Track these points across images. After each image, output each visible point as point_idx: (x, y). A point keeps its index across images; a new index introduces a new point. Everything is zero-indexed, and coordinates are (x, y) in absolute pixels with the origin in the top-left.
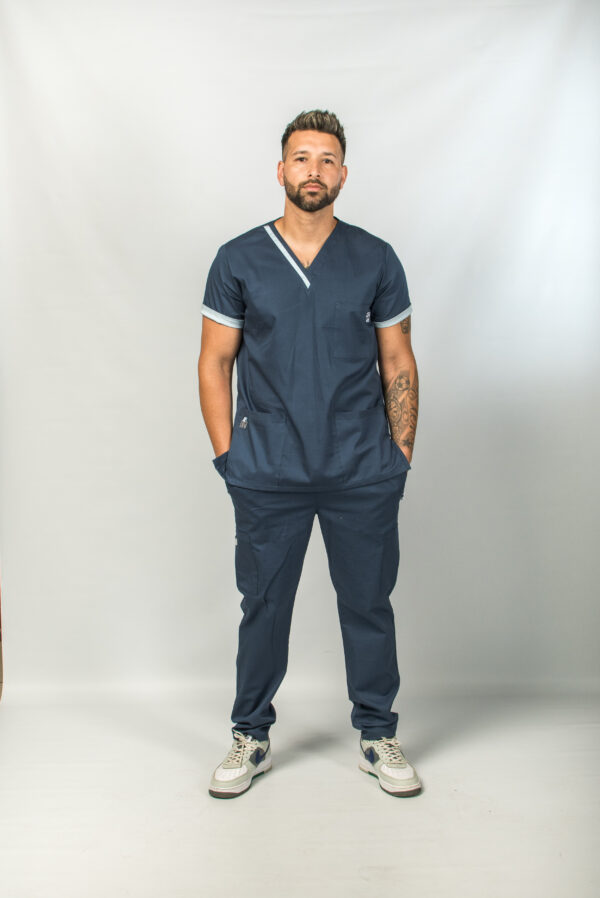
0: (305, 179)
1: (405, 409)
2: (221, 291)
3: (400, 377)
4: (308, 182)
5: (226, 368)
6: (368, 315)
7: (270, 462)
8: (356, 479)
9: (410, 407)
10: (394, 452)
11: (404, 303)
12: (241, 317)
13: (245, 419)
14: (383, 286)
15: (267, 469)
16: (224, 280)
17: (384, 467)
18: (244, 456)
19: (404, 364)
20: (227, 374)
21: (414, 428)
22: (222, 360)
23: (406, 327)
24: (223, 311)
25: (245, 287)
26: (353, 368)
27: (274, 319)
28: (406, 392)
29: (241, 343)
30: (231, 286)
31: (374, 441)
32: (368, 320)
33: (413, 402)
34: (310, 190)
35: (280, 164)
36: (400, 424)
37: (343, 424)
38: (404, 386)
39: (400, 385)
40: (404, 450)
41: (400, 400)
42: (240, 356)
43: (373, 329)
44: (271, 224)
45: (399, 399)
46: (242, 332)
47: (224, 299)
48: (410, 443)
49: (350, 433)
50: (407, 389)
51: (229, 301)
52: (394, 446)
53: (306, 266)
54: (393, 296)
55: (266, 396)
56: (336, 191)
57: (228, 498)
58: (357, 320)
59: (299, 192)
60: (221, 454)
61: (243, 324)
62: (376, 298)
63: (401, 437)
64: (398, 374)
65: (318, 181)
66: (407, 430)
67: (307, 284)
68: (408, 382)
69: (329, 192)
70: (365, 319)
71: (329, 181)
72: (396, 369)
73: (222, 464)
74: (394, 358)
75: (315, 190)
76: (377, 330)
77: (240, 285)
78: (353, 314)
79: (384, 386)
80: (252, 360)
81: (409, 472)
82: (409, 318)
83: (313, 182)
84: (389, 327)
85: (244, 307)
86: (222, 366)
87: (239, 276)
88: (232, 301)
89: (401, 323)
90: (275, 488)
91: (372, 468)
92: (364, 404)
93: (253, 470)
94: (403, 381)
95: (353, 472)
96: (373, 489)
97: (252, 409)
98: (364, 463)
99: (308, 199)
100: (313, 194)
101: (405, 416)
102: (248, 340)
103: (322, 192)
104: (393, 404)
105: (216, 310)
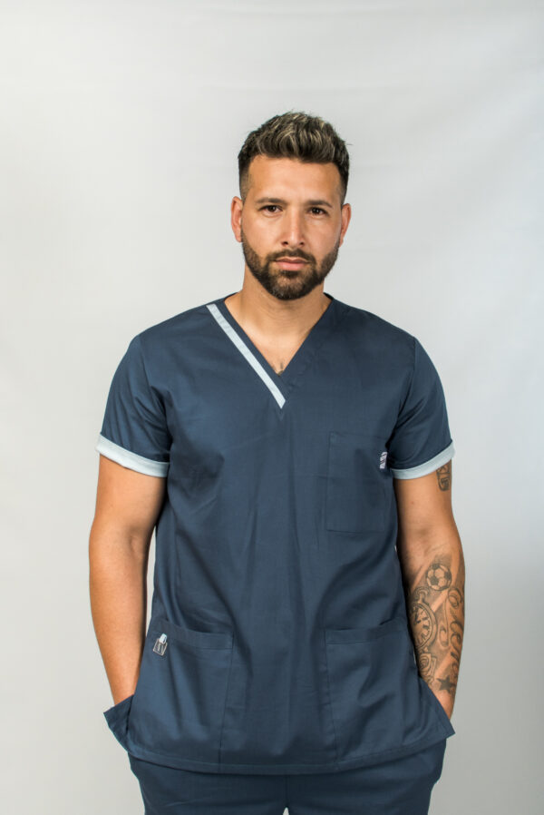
0: (279, 248)
1: (442, 623)
2: (130, 412)
3: (435, 566)
4: (283, 253)
5: (138, 544)
6: (384, 456)
7: (204, 721)
8: (359, 754)
9: (451, 619)
10: (425, 703)
11: (441, 440)
12: (165, 458)
13: (163, 638)
14: (409, 407)
15: (198, 732)
16: (136, 392)
17: (408, 731)
18: (160, 707)
19: (441, 544)
20: (140, 556)
21: (457, 657)
22: (131, 532)
23: (444, 479)
24: (133, 447)
25: (171, 405)
26: (356, 550)
27: (221, 459)
28: (445, 593)
29: (164, 502)
30: (149, 406)
31: (392, 682)
32: (382, 466)
33: (458, 612)
34: (286, 266)
35: (234, 203)
36: (434, 650)
37: (340, 650)
38: (442, 583)
39: (435, 581)
40: (442, 697)
41: (434, 607)
42: (162, 524)
43: (390, 480)
44: (220, 304)
45: (433, 605)
46: (166, 482)
47: (134, 425)
48: (450, 685)
49: (349, 668)
50: (445, 587)
51: (143, 428)
52: (424, 690)
53: (278, 370)
54: (426, 425)
55: (201, 598)
56: (330, 262)
57: (134, 783)
58: (364, 463)
59: (267, 267)
60: (121, 700)
61: (167, 470)
62: (396, 428)
63: (435, 673)
64: (431, 559)
65: (300, 253)
66: (447, 661)
67: (280, 400)
68: (448, 576)
69: (318, 267)
70: (379, 463)
71: (318, 249)
72: (426, 552)
73: (122, 720)
74: (424, 533)
75: (295, 267)
76: (396, 484)
77: (162, 401)
78: (359, 452)
79: (406, 581)
80: (182, 533)
81: (449, 740)
82: (449, 465)
83: (291, 254)
84: (417, 477)
85: (169, 440)
86: (130, 542)
87: (162, 387)
88: (149, 429)
89: (438, 472)
90: (213, 766)
91: (387, 733)
92: (374, 615)
93: (174, 734)
94: (440, 573)
95: (354, 741)
96: (388, 773)
97: (177, 622)
98: (374, 724)
99: (283, 282)
100: (290, 275)
101: (443, 636)
102: (175, 497)
103: (306, 269)
104: (422, 614)
105: (122, 445)
